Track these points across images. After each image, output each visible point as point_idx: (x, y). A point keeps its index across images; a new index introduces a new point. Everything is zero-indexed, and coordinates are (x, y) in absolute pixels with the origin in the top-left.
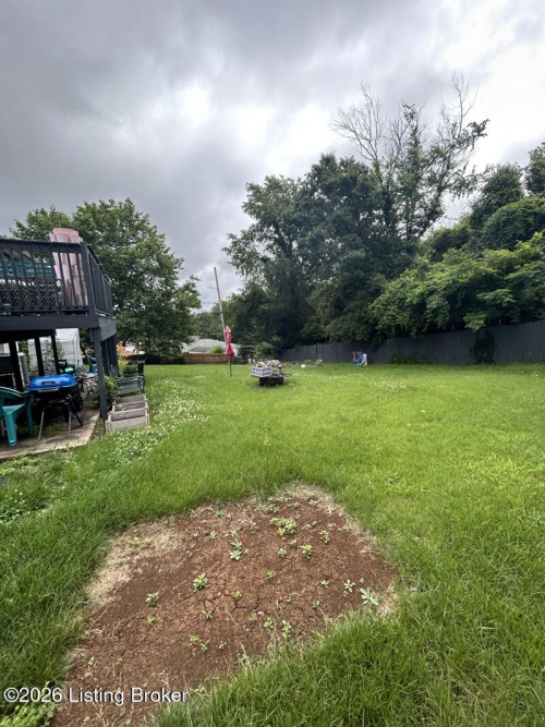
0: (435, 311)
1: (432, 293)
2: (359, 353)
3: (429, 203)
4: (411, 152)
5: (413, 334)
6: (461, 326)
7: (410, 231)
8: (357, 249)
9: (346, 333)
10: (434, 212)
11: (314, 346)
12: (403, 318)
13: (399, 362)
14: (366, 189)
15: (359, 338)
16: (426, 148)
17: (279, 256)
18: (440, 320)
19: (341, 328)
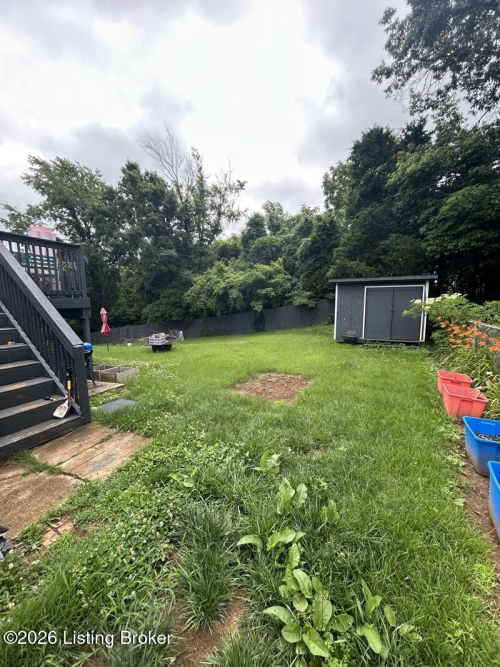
0: (235, 300)
1: (231, 287)
2: (175, 331)
3: (212, 222)
4: (198, 182)
5: (219, 314)
6: (249, 309)
7: (202, 239)
8: (171, 248)
9: (163, 315)
10: (217, 230)
11: (125, 328)
12: (211, 303)
13: (207, 336)
14: (172, 202)
15: (174, 318)
16: (209, 184)
17: (73, 238)
18: (238, 306)
19: (157, 311)
